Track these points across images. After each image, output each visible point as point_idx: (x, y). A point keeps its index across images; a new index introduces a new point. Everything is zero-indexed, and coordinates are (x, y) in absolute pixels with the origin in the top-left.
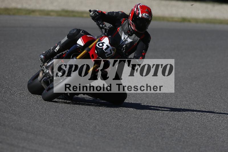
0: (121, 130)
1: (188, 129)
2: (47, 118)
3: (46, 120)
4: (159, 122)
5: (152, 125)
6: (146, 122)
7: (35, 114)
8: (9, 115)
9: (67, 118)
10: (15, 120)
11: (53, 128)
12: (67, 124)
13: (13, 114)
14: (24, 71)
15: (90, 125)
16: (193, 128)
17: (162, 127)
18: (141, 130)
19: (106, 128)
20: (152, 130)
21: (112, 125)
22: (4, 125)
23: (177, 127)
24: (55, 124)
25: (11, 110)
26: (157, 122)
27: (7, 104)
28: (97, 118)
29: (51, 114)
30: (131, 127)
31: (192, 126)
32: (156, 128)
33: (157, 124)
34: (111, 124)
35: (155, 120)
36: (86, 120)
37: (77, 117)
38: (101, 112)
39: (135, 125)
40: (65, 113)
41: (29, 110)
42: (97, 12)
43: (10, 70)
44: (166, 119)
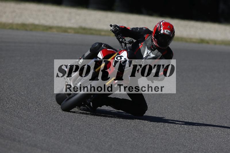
0: (136, 150)
1: (204, 151)
2: (62, 136)
3: (62, 137)
4: (175, 143)
5: (168, 146)
6: (162, 143)
7: (50, 131)
8: (24, 131)
9: (83, 136)
10: (30, 136)
11: (68, 145)
12: (83, 142)
13: (28, 130)
14: (40, 88)
15: (105, 144)
16: (209, 150)
17: (178, 148)
18: (156, 150)
19: (122, 147)
20: (168, 151)
21: (128, 145)
22: (19, 141)
23: (193, 149)
24: (70, 141)
25: (27, 127)
26: (173, 143)
27: (22, 120)
28: (113, 137)
29: (66, 131)
30: (147, 147)
31: (208, 148)
32: (172, 148)
33: (173, 145)
34: (127, 143)
35: (171, 140)
36: (102, 138)
37: (92, 135)
38: (116, 131)
39: (151, 145)
40: (81, 131)
41: (44, 127)
42: (118, 27)
43: (26, 87)
44: (182, 140)
